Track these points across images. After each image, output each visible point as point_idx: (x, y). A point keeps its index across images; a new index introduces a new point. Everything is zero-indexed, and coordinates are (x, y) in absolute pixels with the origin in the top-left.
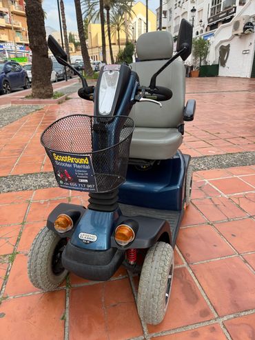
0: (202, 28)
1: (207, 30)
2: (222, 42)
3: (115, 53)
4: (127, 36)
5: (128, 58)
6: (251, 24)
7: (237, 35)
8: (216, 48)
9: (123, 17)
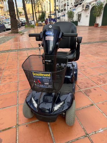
0: (72, 6)
1: (74, 7)
2: (78, 12)
3: (38, 17)
4: (42, 9)
5: (43, 19)
6: (88, 6)
7: (83, 10)
8: (76, 15)
9: (40, 1)
